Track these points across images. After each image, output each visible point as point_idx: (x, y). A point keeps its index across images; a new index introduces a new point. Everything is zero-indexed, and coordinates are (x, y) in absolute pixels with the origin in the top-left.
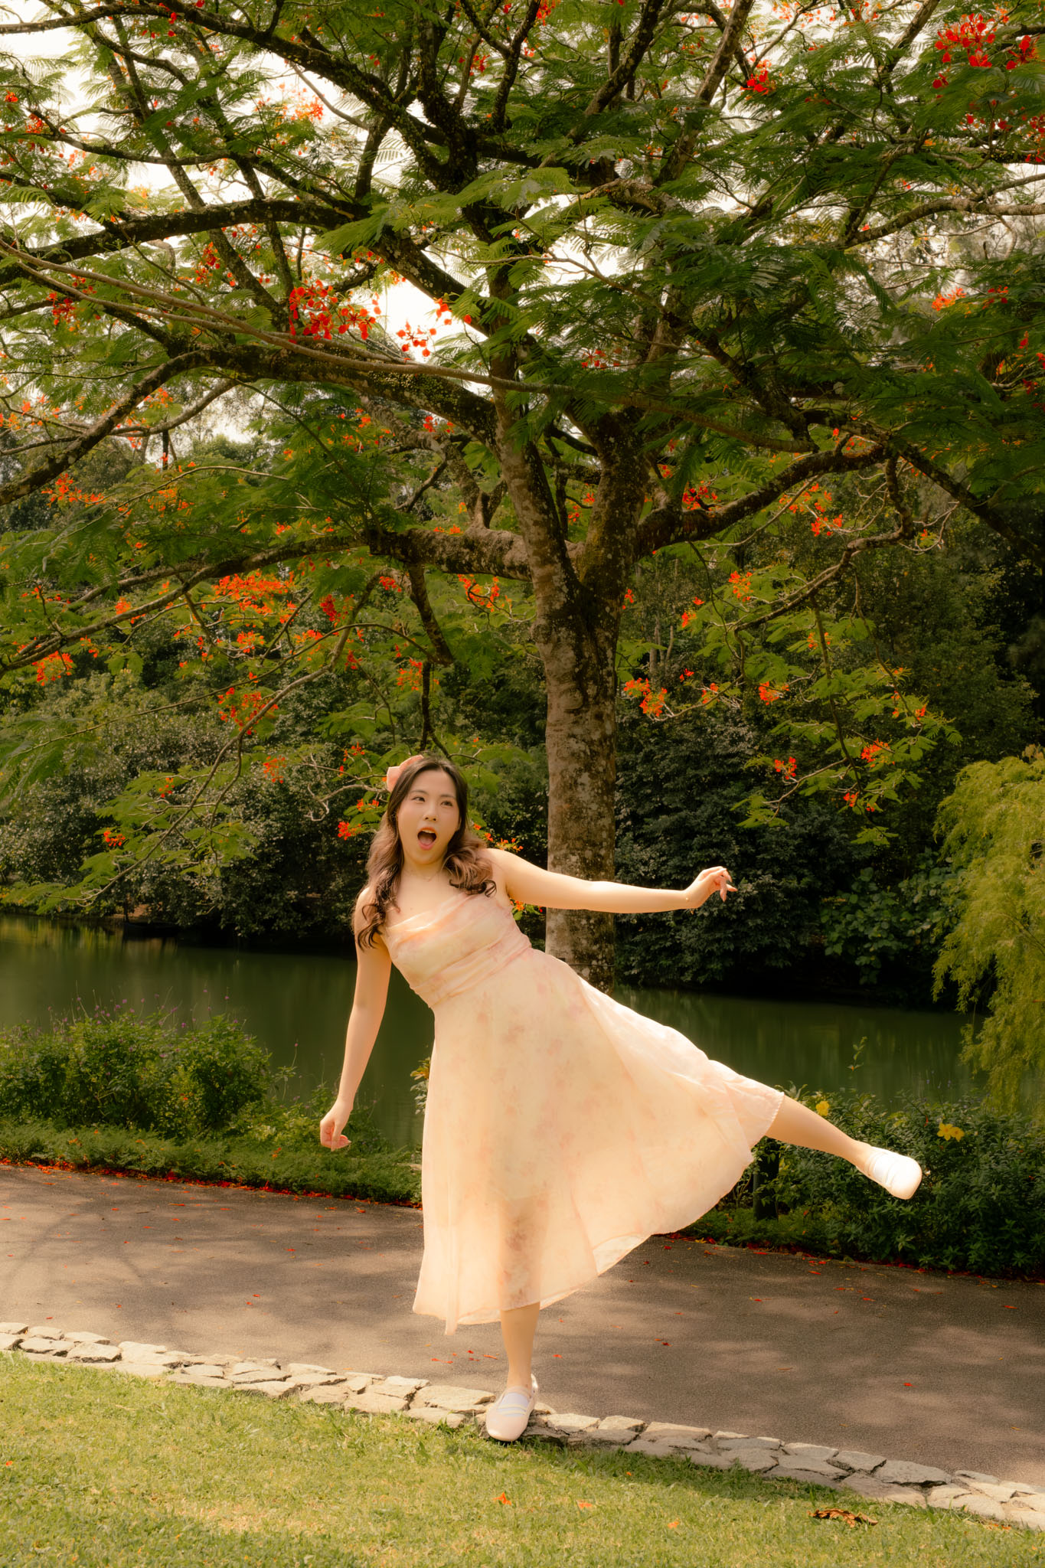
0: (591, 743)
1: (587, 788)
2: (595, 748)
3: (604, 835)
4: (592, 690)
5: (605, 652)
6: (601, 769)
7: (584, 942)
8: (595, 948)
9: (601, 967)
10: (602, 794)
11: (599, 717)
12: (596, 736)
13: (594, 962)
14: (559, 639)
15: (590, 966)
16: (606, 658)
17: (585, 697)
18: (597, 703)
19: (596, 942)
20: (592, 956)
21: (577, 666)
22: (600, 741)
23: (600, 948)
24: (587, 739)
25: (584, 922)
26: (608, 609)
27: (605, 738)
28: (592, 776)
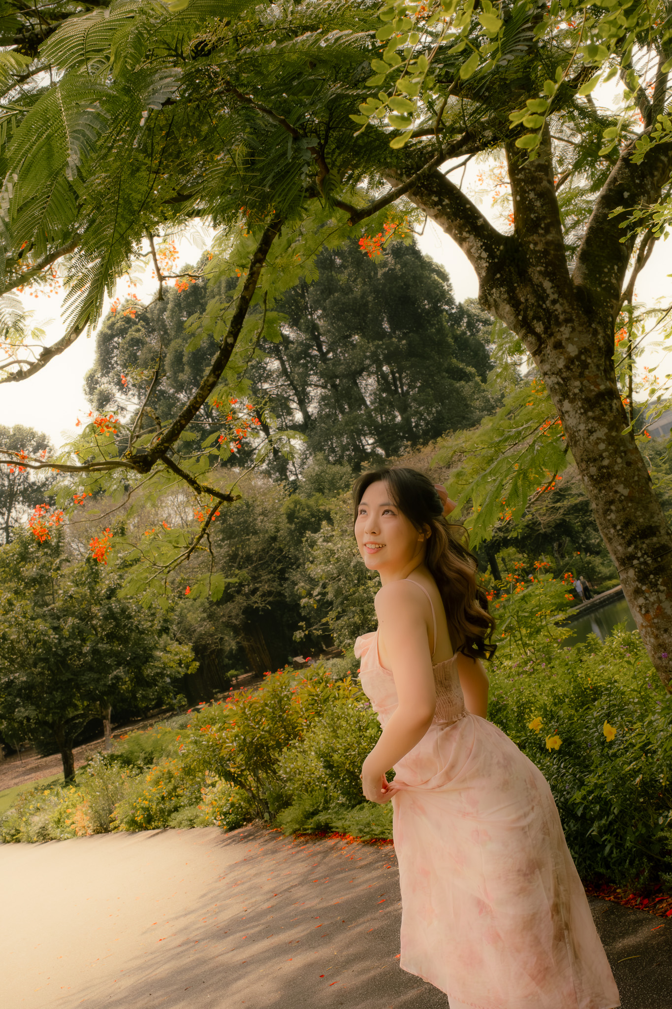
0: (559, 373)
1: (572, 413)
2: (564, 375)
3: (602, 446)
4: (539, 328)
5: (541, 285)
6: (577, 391)
7: (619, 548)
8: (631, 549)
9: (645, 563)
10: (586, 412)
11: (558, 346)
12: (561, 364)
13: (635, 562)
14: (495, 301)
15: (632, 566)
16: (544, 291)
17: (538, 336)
18: (551, 335)
19: (629, 544)
20: (632, 557)
21: (518, 315)
22: (567, 367)
23: (636, 547)
24: (555, 370)
25: (612, 531)
26: (532, 246)
27: (571, 361)
28: (572, 401)
